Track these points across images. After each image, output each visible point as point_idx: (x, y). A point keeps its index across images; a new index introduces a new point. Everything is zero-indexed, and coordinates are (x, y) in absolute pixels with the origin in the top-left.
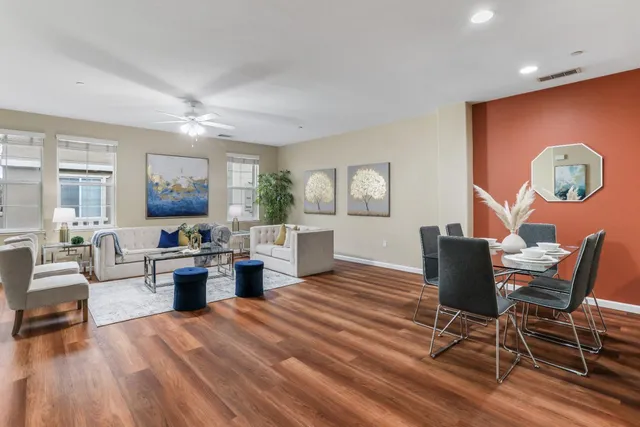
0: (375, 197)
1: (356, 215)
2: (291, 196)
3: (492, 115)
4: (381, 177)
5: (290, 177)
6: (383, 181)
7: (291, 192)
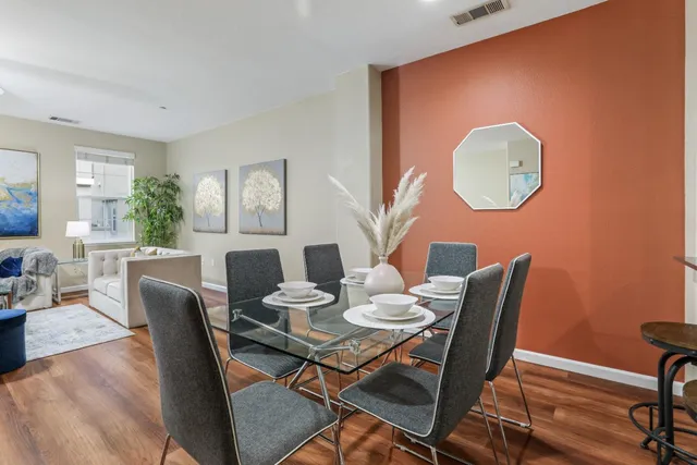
0: (270, 208)
1: (248, 233)
2: (180, 209)
3: (405, 85)
4: (275, 180)
5: (179, 183)
6: (277, 185)
7: (178, 204)
